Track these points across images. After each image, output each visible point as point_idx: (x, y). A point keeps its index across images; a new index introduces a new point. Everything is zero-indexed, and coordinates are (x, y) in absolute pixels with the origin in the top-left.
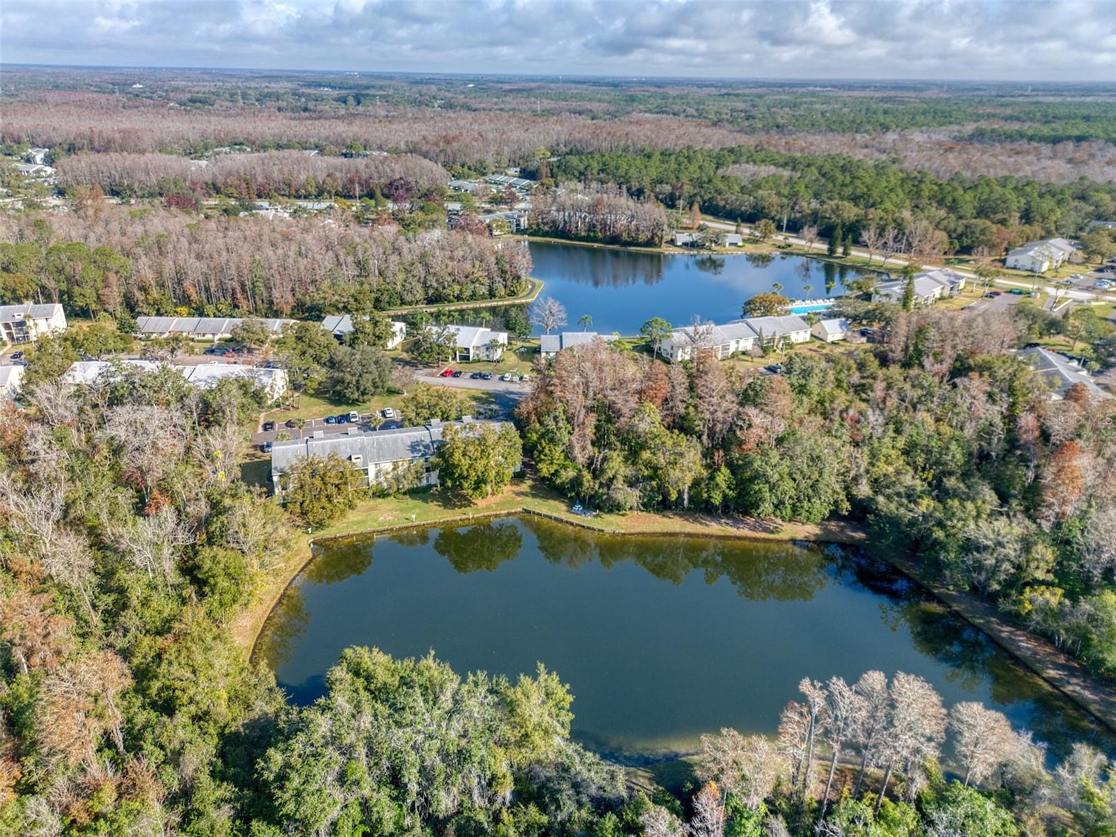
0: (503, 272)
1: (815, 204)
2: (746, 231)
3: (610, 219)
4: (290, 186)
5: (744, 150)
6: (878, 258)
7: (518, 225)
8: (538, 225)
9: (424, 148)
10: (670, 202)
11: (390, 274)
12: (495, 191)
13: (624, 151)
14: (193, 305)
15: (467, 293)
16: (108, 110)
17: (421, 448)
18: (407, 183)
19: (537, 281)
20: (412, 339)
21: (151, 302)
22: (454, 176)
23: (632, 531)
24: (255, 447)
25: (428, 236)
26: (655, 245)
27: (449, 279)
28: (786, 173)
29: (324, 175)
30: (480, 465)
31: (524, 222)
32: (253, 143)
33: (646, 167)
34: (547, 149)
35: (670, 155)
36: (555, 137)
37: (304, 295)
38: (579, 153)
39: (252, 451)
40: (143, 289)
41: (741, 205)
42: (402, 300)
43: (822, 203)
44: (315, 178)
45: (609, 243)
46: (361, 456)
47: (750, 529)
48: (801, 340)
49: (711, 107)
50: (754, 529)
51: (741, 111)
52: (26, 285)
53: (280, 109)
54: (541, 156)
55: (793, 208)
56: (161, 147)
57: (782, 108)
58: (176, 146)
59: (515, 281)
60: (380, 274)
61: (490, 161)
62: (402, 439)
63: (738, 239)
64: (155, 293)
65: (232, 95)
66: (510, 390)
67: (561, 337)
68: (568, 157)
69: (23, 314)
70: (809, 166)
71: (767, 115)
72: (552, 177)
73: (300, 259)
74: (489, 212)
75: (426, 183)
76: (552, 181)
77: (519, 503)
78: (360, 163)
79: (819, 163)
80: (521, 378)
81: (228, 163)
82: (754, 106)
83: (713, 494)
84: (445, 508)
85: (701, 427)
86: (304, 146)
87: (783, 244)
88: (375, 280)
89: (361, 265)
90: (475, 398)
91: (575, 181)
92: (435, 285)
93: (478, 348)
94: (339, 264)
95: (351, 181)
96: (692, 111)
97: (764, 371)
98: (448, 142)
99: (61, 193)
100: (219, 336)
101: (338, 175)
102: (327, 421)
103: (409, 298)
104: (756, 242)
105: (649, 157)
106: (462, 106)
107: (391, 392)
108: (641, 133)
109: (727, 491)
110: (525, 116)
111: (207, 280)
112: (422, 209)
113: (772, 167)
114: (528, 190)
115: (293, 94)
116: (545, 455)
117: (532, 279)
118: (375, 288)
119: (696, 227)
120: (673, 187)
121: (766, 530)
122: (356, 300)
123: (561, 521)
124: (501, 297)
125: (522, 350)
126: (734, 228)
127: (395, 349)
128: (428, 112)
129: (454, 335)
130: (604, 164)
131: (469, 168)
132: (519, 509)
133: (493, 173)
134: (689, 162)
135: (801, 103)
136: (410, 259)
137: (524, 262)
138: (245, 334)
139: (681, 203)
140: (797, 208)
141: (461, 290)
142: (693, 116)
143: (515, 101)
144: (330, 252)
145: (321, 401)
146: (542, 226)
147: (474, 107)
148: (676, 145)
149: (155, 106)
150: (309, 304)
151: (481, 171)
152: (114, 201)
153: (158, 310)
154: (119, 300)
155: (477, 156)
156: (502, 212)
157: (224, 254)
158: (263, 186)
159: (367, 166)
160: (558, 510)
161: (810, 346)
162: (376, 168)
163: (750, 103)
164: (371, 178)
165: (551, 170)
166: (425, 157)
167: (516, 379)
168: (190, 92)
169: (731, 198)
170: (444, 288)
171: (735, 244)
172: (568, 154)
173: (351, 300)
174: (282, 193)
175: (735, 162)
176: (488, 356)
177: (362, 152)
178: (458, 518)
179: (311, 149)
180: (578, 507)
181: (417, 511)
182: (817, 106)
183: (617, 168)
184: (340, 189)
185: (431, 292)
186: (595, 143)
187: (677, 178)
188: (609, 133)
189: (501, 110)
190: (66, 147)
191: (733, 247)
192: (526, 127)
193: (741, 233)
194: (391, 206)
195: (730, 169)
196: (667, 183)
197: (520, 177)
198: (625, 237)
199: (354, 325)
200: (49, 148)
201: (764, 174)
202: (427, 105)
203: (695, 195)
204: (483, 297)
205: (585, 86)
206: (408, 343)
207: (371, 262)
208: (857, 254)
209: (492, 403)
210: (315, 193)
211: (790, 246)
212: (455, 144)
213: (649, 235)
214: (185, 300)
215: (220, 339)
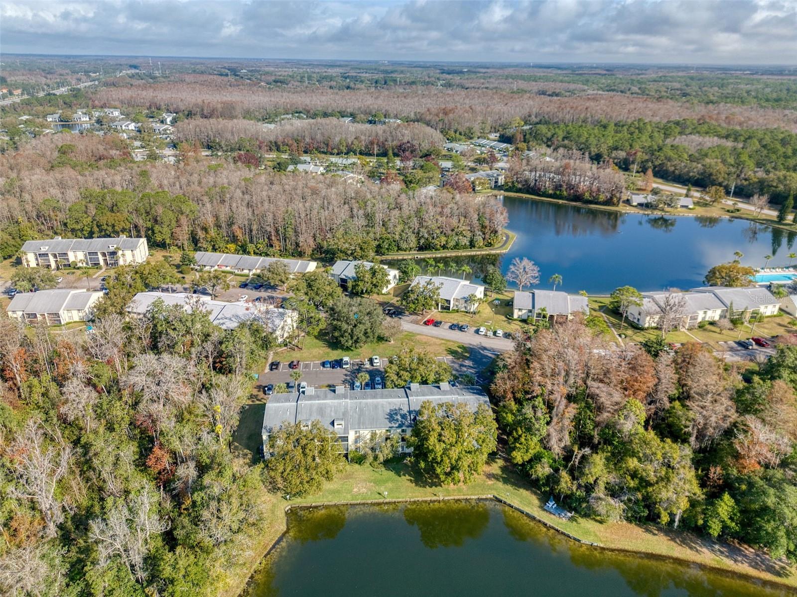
0: (483, 227)
1: (761, 174)
2: (697, 195)
3: (574, 180)
4: (327, 145)
5: (688, 123)
7: (496, 182)
8: (513, 183)
9: (428, 118)
10: (624, 166)
11: (391, 225)
12: (479, 152)
13: (583, 122)
14: (240, 244)
15: (452, 243)
16: (219, 87)
17: (399, 417)
18: (413, 146)
19: (511, 233)
20: (403, 284)
21: (209, 239)
22: (448, 139)
23: (613, 546)
24: (259, 387)
25: (424, 190)
26: (613, 204)
27: (438, 231)
28: (729, 144)
29: (353, 138)
30: (454, 453)
31: (501, 180)
32: (308, 112)
33: (603, 135)
34: (521, 118)
35: (623, 126)
36: (528, 110)
37: (323, 240)
38: (546, 123)
39: (255, 392)
40: (205, 229)
41: (689, 172)
42: (398, 247)
43: (768, 172)
44: (346, 139)
45: (572, 200)
46: (343, 423)
47: (751, 566)
48: (768, 314)
49: (652, 87)
50: (755, 566)
51: (677, 90)
52: (122, 223)
53: (331, 87)
54: (517, 126)
55: (738, 176)
56: (248, 114)
57: (712, 87)
58: (257, 114)
59: (492, 235)
60: (383, 225)
61: (477, 128)
62: (382, 406)
63: (689, 202)
64: (213, 232)
65: (302, 77)
66: (484, 345)
67: (533, 294)
68: (538, 126)
69: (115, 246)
70: (750, 138)
71: (700, 93)
72: (525, 141)
73: (322, 211)
74: (473, 170)
75: (427, 145)
76: (525, 145)
77: (490, 488)
78: (379, 128)
79: (760, 136)
80: (495, 333)
81: (288, 127)
82: (687, 85)
83: (710, 523)
84: (417, 485)
85: (690, 429)
86: (343, 114)
87: (731, 209)
88: (379, 230)
89: (369, 217)
90: (452, 352)
91: (544, 146)
92: (426, 236)
93: (457, 300)
94: (352, 217)
95: (372, 143)
96: (635, 89)
97: (735, 345)
98: (446, 114)
99: (175, 146)
100: (254, 271)
101: (363, 138)
102: (323, 364)
103: (404, 245)
104: (706, 205)
105: (605, 127)
106: (458, 86)
107: (381, 339)
108: (598, 108)
109: (729, 522)
110: (504, 93)
111: (250, 225)
112: (422, 167)
113: (716, 138)
114: (504, 152)
115: (342, 77)
116: (521, 444)
117: (507, 231)
118: (378, 236)
119: (650, 189)
120: (628, 154)
121: (770, 569)
122: (361, 249)
123: (533, 518)
124: (479, 248)
125: (496, 302)
126: (684, 192)
127: (388, 293)
128: (434, 90)
129: (438, 288)
130: (568, 133)
131: (460, 134)
132: (490, 496)
133: (478, 138)
134: (640, 132)
135: (728, 84)
136: (408, 213)
137: (501, 218)
138: (270, 275)
139: (635, 167)
140: (743, 176)
141: (447, 241)
142: (638, 94)
143: (497, 82)
144: (346, 206)
145: (320, 343)
146: (516, 184)
147: (467, 86)
148: (628, 118)
149: (250, 85)
150: (325, 247)
151: (469, 135)
152: (209, 153)
153: (214, 246)
154: (186, 237)
155: (467, 124)
156: (484, 172)
157: (266, 204)
158: (309, 145)
159: (384, 132)
160: (530, 504)
161: (778, 320)
162: (391, 133)
163: (684, 84)
164: (386, 141)
165: (525, 136)
166: (428, 125)
167: (490, 334)
168: (275, 75)
169: (681, 165)
170: (433, 238)
171: (686, 207)
172: (537, 123)
173: (358, 249)
174: (322, 150)
175: (681, 133)
176: (466, 307)
177: (383, 119)
178: (429, 499)
179: (347, 116)
180: (551, 504)
181: (390, 485)
182: (742, 86)
183: (579, 136)
184: (363, 149)
185: (422, 241)
186: (560, 115)
187: (631, 146)
188: (572, 108)
189: (487, 88)
190: (186, 113)
191: (684, 209)
192: (506, 102)
193: (692, 197)
194: (398, 162)
195: (677, 139)
196: (621, 150)
197: (499, 141)
198: (587, 195)
199: (356, 273)
200: (176, 113)
201: (709, 144)
202: (432, 84)
203: (647, 161)
204: (465, 247)
205: (549, 70)
206: (399, 288)
207: (377, 215)
209: (467, 358)
210: (345, 151)
211: (738, 210)
212: (451, 115)
213: (609, 196)
214: (234, 239)
215: (254, 275)
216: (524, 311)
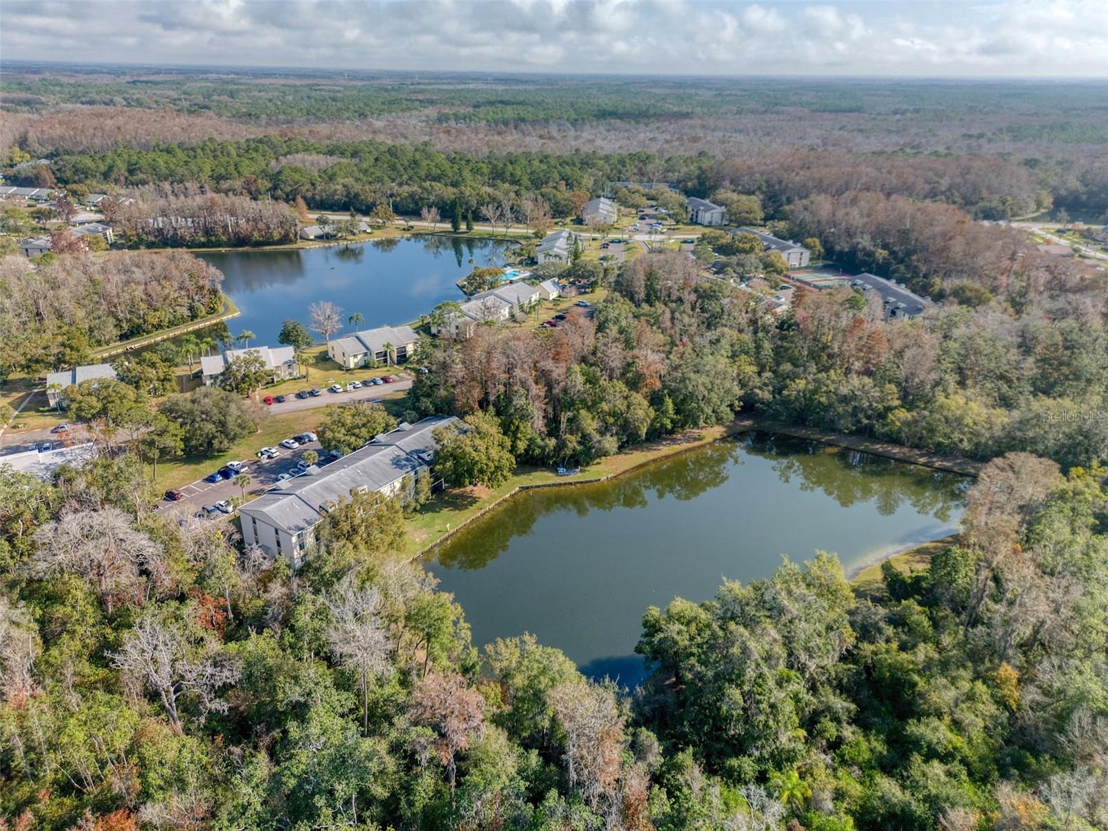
5: (272, 140)
6: (500, 230)
15: (167, 319)
17: (404, 462)
23: (620, 472)
26: (291, 242)
28: (343, 160)
38: (69, 152)
45: (236, 246)
50: (688, 441)
62: (379, 461)
63: (363, 227)
67: (355, 337)
77: (512, 484)
84: (460, 511)
87: (405, 227)
102: (210, 480)
104: (382, 227)
113: (323, 156)
123: (560, 484)
124: (202, 317)
126: (348, 217)
132: (517, 489)
141: (160, 317)
146: (144, 237)
160: (548, 478)
161: (543, 306)
167: (350, 388)
172: (55, 155)
176: (290, 374)
178: (479, 514)
180: (561, 470)
181: (439, 521)
193: (363, 222)
195: (283, 160)
198: (255, 237)
201: (322, 163)
208: (479, 228)
211: (412, 228)
213: (282, 232)
216: (359, 357)
